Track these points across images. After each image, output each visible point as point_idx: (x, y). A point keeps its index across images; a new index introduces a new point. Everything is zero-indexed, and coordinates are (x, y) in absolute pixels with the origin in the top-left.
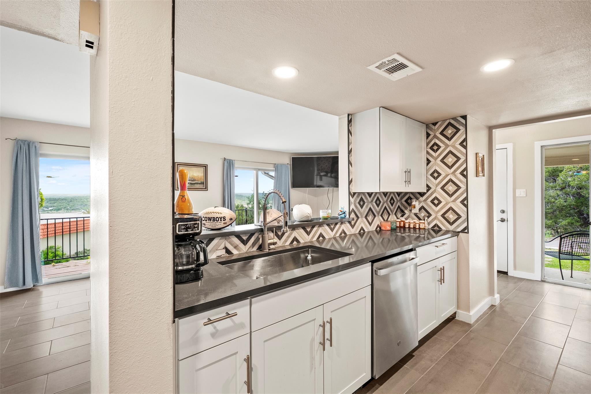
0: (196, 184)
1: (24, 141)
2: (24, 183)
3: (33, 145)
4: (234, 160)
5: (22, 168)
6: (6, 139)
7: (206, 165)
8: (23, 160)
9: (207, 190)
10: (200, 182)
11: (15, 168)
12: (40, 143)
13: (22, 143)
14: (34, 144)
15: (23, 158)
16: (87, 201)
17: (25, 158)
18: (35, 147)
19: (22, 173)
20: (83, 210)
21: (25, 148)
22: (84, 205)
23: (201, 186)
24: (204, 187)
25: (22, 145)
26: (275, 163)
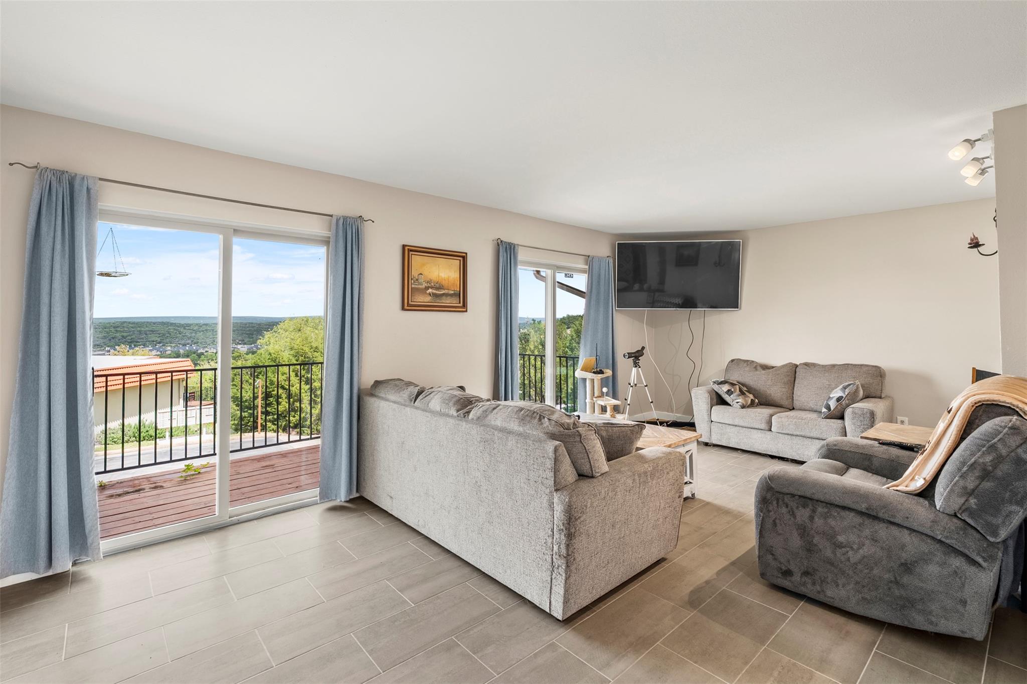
0: (444, 297)
1: (59, 174)
2: (57, 285)
3: (81, 185)
4: (517, 245)
5: (51, 244)
6: (11, 164)
7: (464, 254)
8: (55, 224)
9: (466, 311)
10: (453, 292)
11: (32, 245)
12: (101, 179)
13: (53, 177)
14: (86, 182)
15: (56, 217)
16: (117, 331)
17: (60, 218)
18: (88, 190)
19: (50, 259)
20: (108, 346)
21: (61, 190)
22: (109, 338)
23: (453, 302)
24: (460, 303)
25: (54, 184)
26: (588, 255)
